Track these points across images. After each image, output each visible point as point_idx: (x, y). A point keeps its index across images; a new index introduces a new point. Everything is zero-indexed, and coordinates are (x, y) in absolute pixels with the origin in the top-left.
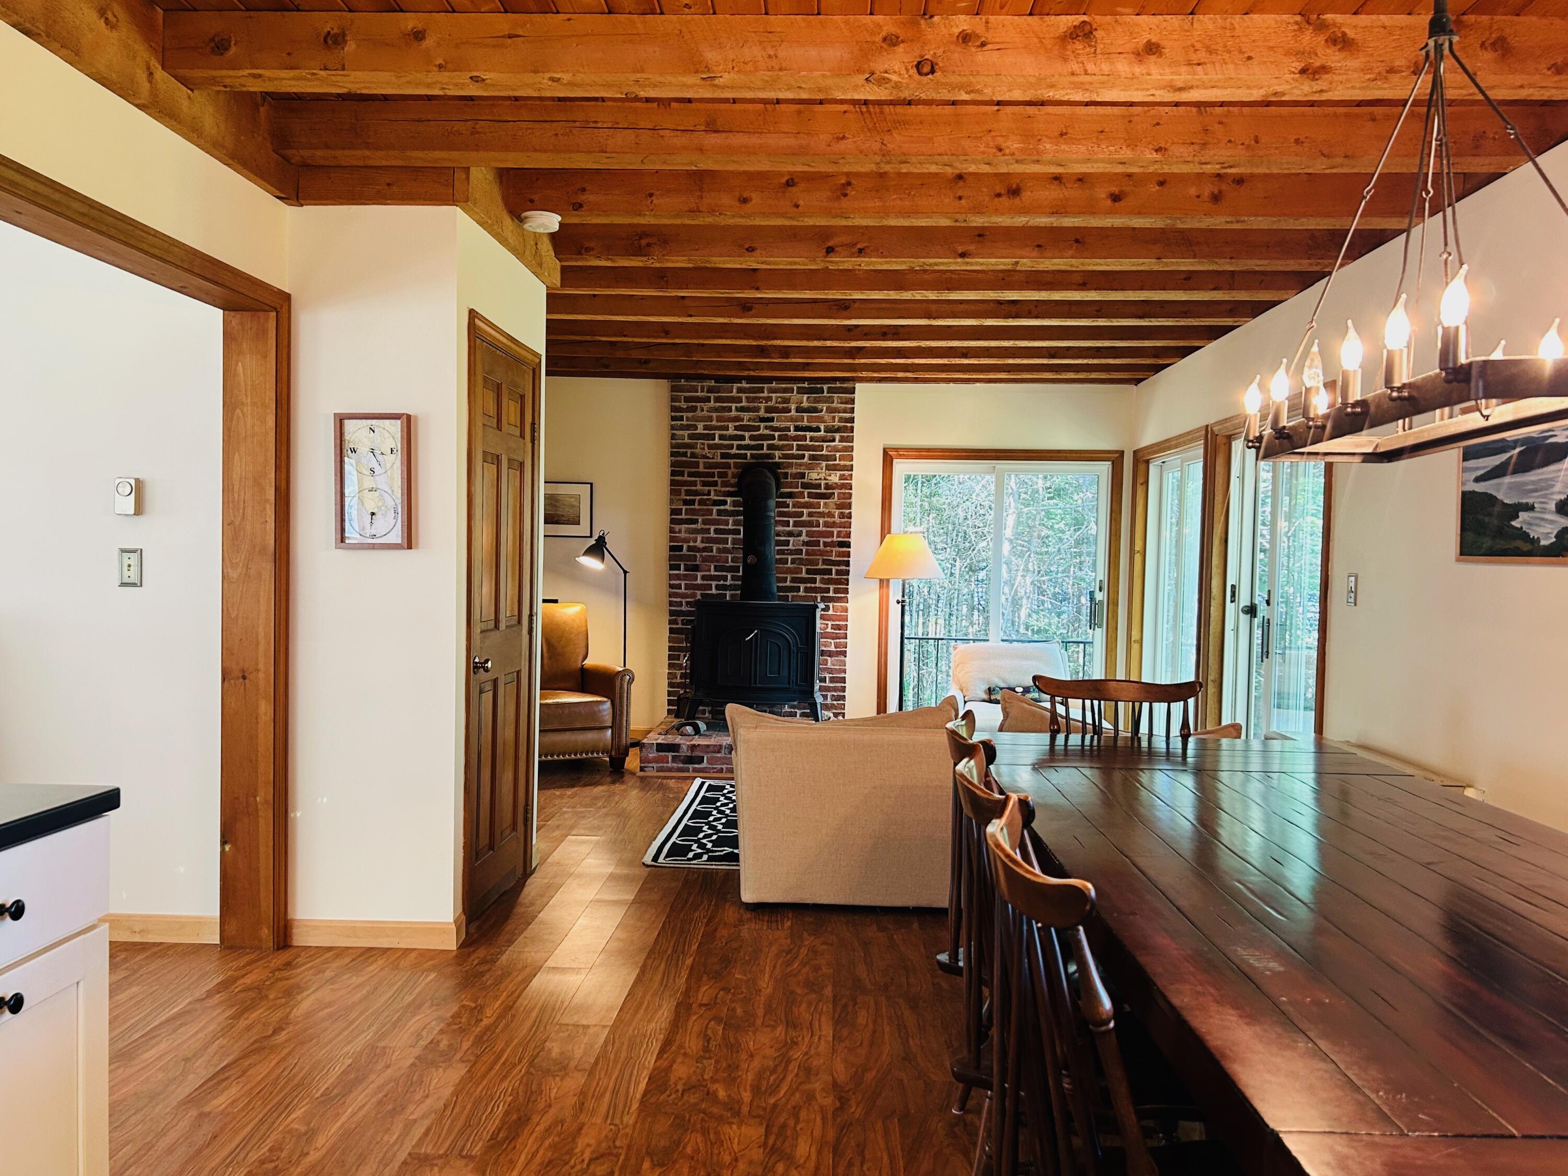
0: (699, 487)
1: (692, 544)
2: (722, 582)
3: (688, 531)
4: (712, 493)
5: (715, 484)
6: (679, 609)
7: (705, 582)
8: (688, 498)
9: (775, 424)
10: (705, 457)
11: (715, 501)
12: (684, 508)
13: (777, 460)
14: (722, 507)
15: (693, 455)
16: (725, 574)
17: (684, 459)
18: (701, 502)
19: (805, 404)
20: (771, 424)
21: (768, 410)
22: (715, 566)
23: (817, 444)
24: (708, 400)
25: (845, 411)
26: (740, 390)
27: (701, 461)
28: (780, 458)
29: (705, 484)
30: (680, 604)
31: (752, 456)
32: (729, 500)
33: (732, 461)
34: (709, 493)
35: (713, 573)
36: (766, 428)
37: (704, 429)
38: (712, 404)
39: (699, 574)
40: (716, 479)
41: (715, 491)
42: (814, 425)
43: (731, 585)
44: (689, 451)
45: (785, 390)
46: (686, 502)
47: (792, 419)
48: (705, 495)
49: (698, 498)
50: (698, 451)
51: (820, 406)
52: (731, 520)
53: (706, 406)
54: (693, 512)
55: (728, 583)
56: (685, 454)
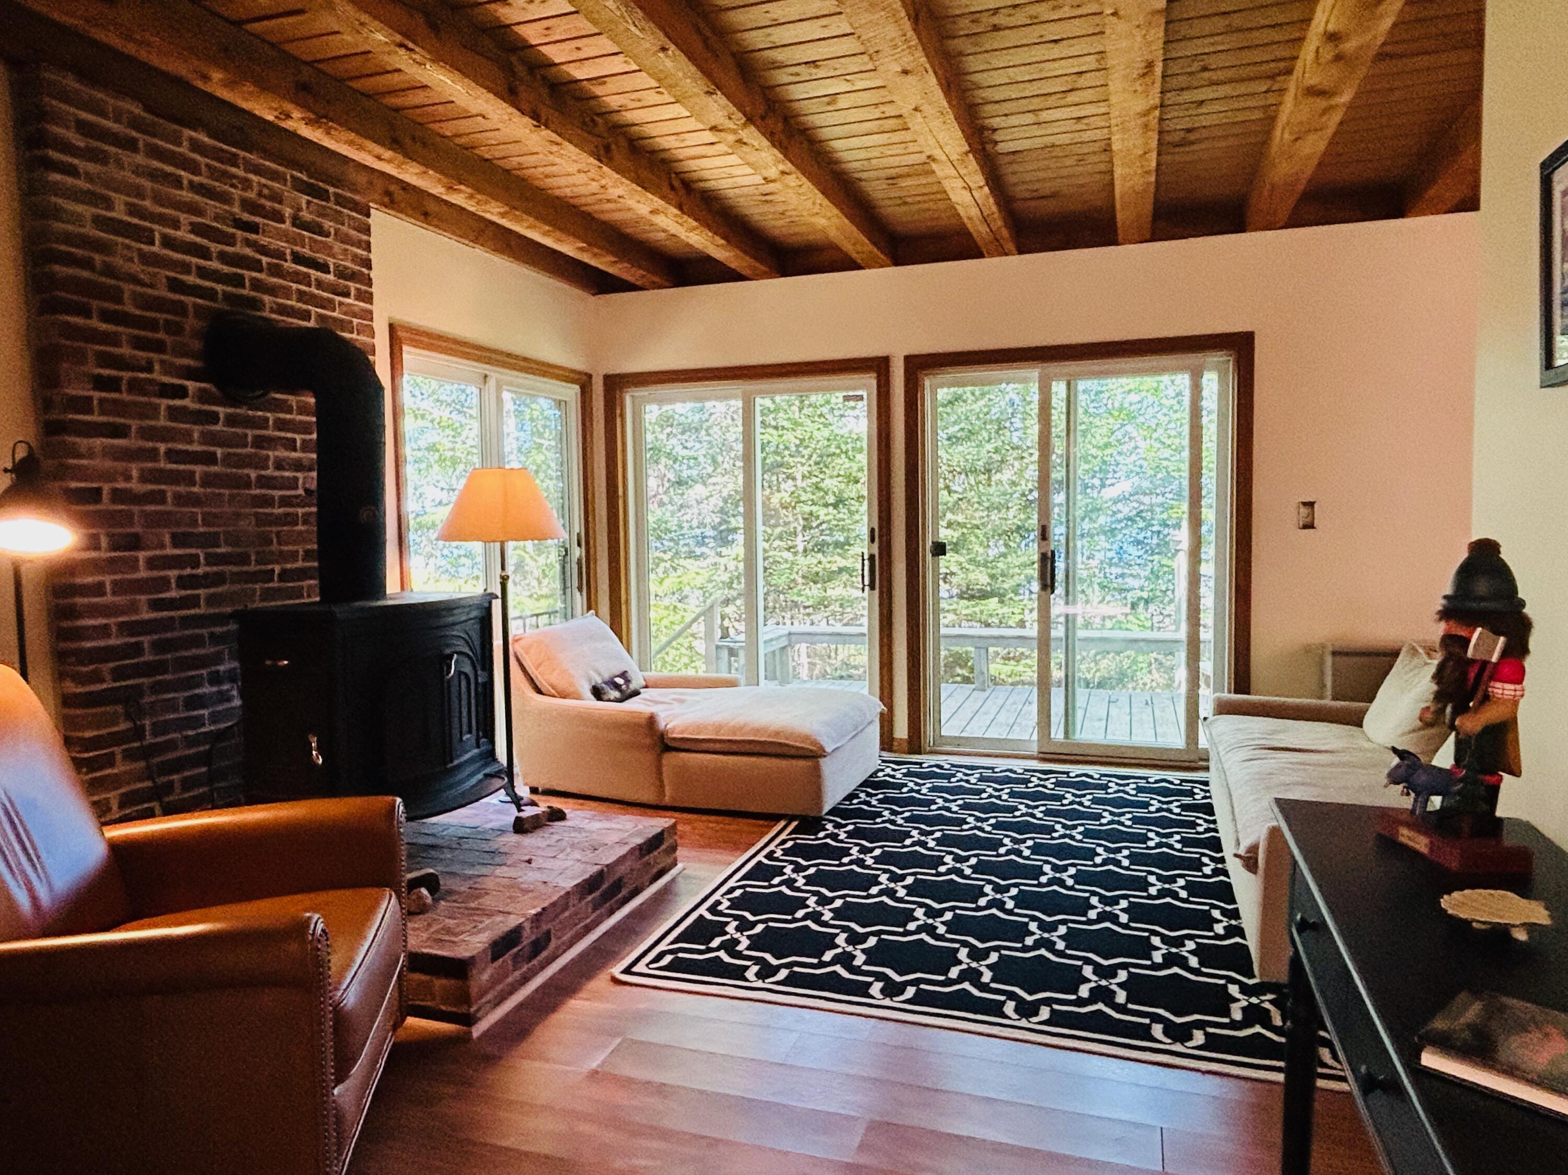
0: (125, 350)
1: (121, 485)
2: (188, 571)
3: (108, 453)
4: (157, 367)
5: (159, 347)
6: (101, 643)
7: (156, 573)
8: (106, 372)
9: (264, 240)
10: (133, 279)
11: (164, 385)
12: (96, 395)
13: (266, 314)
14: (178, 402)
15: (109, 271)
16: (193, 551)
17: (86, 274)
18: (135, 386)
19: (306, 215)
20: (254, 236)
21: (248, 206)
22: (174, 536)
23: (325, 294)
24: (130, 145)
25: (359, 244)
26: (196, 146)
27: (128, 288)
28: (272, 311)
29: (139, 344)
30: (104, 631)
31: (227, 297)
32: (191, 385)
33: (189, 300)
34: (149, 368)
35: (170, 551)
36: (248, 243)
37: (131, 213)
38: (140, 159)
39: (142, 555)
40: (161, 335)
41: (162, 362)
42: (321, 257)
43: (206, 575)
44: (98, 258)
45: (275, 176)
46: (101, 383)
47: (284, 236)
48: (142, 370)
49: (126, 375)
50: (118, 261)
51: (328, 224)
52: (196, 431)
53: (126, 157)
54: (119, 408)
55: (200, 571)
56: (87, 264)
